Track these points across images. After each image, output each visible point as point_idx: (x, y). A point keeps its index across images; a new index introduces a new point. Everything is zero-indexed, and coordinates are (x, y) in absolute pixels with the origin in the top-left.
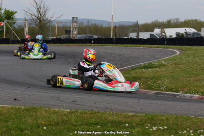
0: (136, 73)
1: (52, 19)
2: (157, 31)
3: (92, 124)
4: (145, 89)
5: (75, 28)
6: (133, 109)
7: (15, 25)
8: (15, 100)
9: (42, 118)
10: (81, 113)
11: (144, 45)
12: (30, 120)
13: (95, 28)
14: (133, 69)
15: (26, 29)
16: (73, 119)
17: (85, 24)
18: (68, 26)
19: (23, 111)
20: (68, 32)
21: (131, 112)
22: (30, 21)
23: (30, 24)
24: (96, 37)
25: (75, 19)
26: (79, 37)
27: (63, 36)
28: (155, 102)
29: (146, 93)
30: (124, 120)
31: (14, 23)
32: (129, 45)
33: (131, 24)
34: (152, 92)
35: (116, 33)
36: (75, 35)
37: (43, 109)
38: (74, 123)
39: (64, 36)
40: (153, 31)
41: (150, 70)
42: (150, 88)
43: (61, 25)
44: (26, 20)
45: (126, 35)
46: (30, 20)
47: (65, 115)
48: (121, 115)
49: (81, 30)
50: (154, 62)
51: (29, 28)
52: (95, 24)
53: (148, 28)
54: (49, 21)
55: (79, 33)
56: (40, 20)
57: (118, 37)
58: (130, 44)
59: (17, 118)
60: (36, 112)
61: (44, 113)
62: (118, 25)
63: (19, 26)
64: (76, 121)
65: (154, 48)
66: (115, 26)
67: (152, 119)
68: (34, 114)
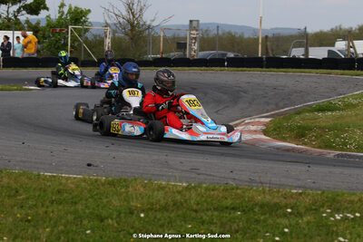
0: (303, 119)
1: (154, 24)
2: (340, 45)
3: (227, 208)
4: (320, 147)
5: (195, 38)
6: (299, 183)
7: (88, 35)
8: (89, 165)
9: (137, 198)
10: (206, 189)
11: (318, 71)
12: (116, 202)
13: (231, 40)
14: (298, 112)
15: (108, 41)
16: (193, 198)
17: (213, 32)
18: (182, 35)
19: (103, 185)
20: (182, 46)
21: (296, 188)
22: (114, 28)
23: (114, 32)
24: (231, 55)
25: (195, 24)
26: (201, 55)
27: (172, 54)
28: (337, 170)
29: (321, 154)
30: (284, 202)
31: (87, 30)
32: (290, 70)
33: (294, 33)
34: (332, 154)
35: (267, 49)
36: (194, 51)
37: (138, 181)
38: (195, 207)
39: (175, 54)
40: (333, 45)
41: (330, 113)
42: (329, 146)
43: (169, 35)
44: (107, 25)
45: (286, 52)
46: (115, 24)
47: (179, 192)
48: (278, 192)
49: (206, 42)
50: (335, 100)
51: (113, 40)
52: (229, 33)
53: (324, 39)
54: (149, 27)
55: (202, 49)
56: (132, 25)
57: (271, 55)
58: (293, 68)
59: (92, 197)
60: (127, 187)
61: (142, 189)
62: (270, 35)
63: (95, 36)
64: (198, 204)
65: (336, 76)
66: (267, 37)
67: (334, 200)
68: (123, 190)
